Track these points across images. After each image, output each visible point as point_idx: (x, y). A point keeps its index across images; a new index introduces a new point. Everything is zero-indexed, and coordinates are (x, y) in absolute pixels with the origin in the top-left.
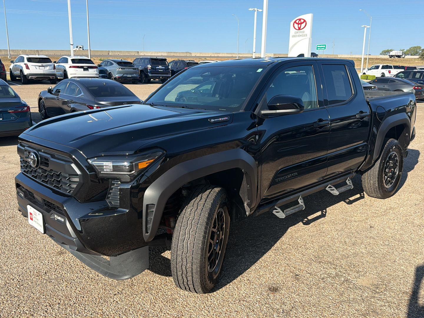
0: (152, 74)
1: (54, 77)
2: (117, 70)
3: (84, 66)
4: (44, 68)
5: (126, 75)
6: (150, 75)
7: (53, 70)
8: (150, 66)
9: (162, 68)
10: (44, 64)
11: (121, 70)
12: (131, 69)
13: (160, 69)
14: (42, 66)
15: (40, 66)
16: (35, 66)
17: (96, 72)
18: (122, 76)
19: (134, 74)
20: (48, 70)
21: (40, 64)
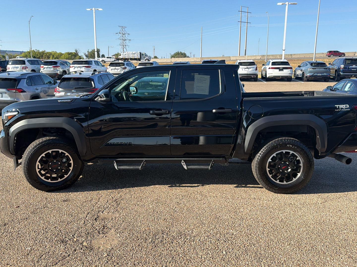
0: (344, 73)
1: (255, 76)
2: (309, 70)
3: (280, 68)
4: (248, 69)
5: (317, 74)
6: (341, 74)
7: (255, 71)
8: (343, 66)
9: (355, 67)
10: (249, 67)
11: (312, 70)
12: (322, 69)
13: (353, 68)
14: (247, 68)
15: (245, 68)
16: (242, 68)
17: (289, 72)
18: (312, 75)
19: (325, 73)
20: (251, 71)
21: (246, 67)
